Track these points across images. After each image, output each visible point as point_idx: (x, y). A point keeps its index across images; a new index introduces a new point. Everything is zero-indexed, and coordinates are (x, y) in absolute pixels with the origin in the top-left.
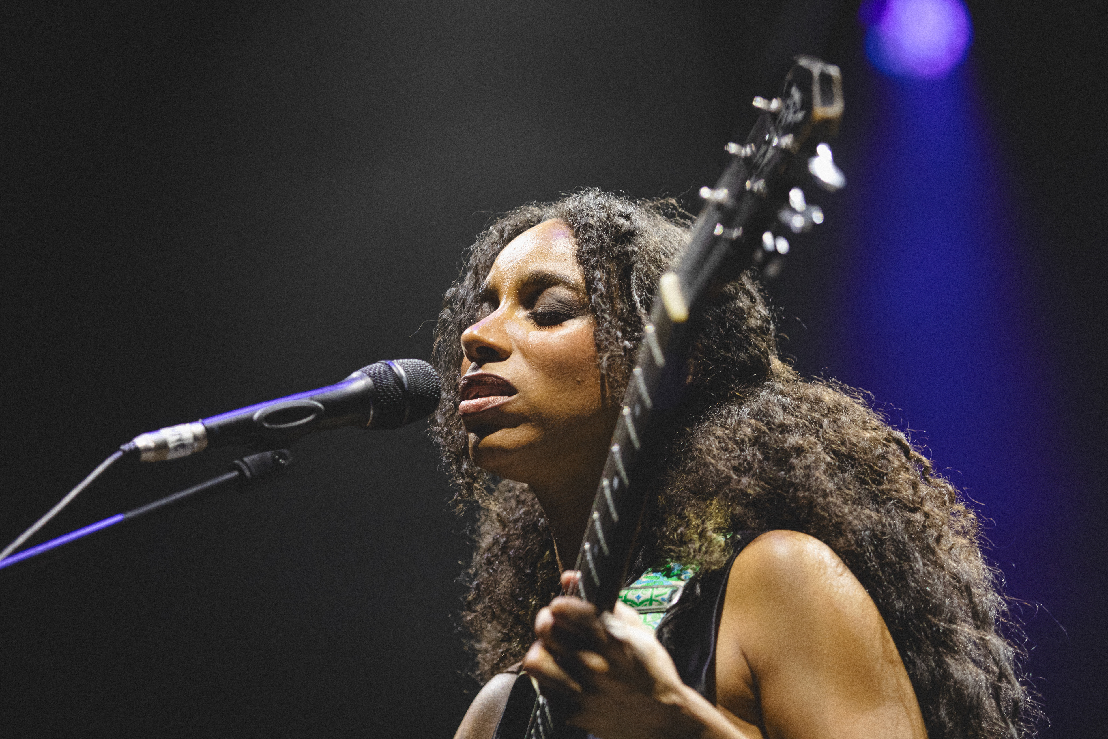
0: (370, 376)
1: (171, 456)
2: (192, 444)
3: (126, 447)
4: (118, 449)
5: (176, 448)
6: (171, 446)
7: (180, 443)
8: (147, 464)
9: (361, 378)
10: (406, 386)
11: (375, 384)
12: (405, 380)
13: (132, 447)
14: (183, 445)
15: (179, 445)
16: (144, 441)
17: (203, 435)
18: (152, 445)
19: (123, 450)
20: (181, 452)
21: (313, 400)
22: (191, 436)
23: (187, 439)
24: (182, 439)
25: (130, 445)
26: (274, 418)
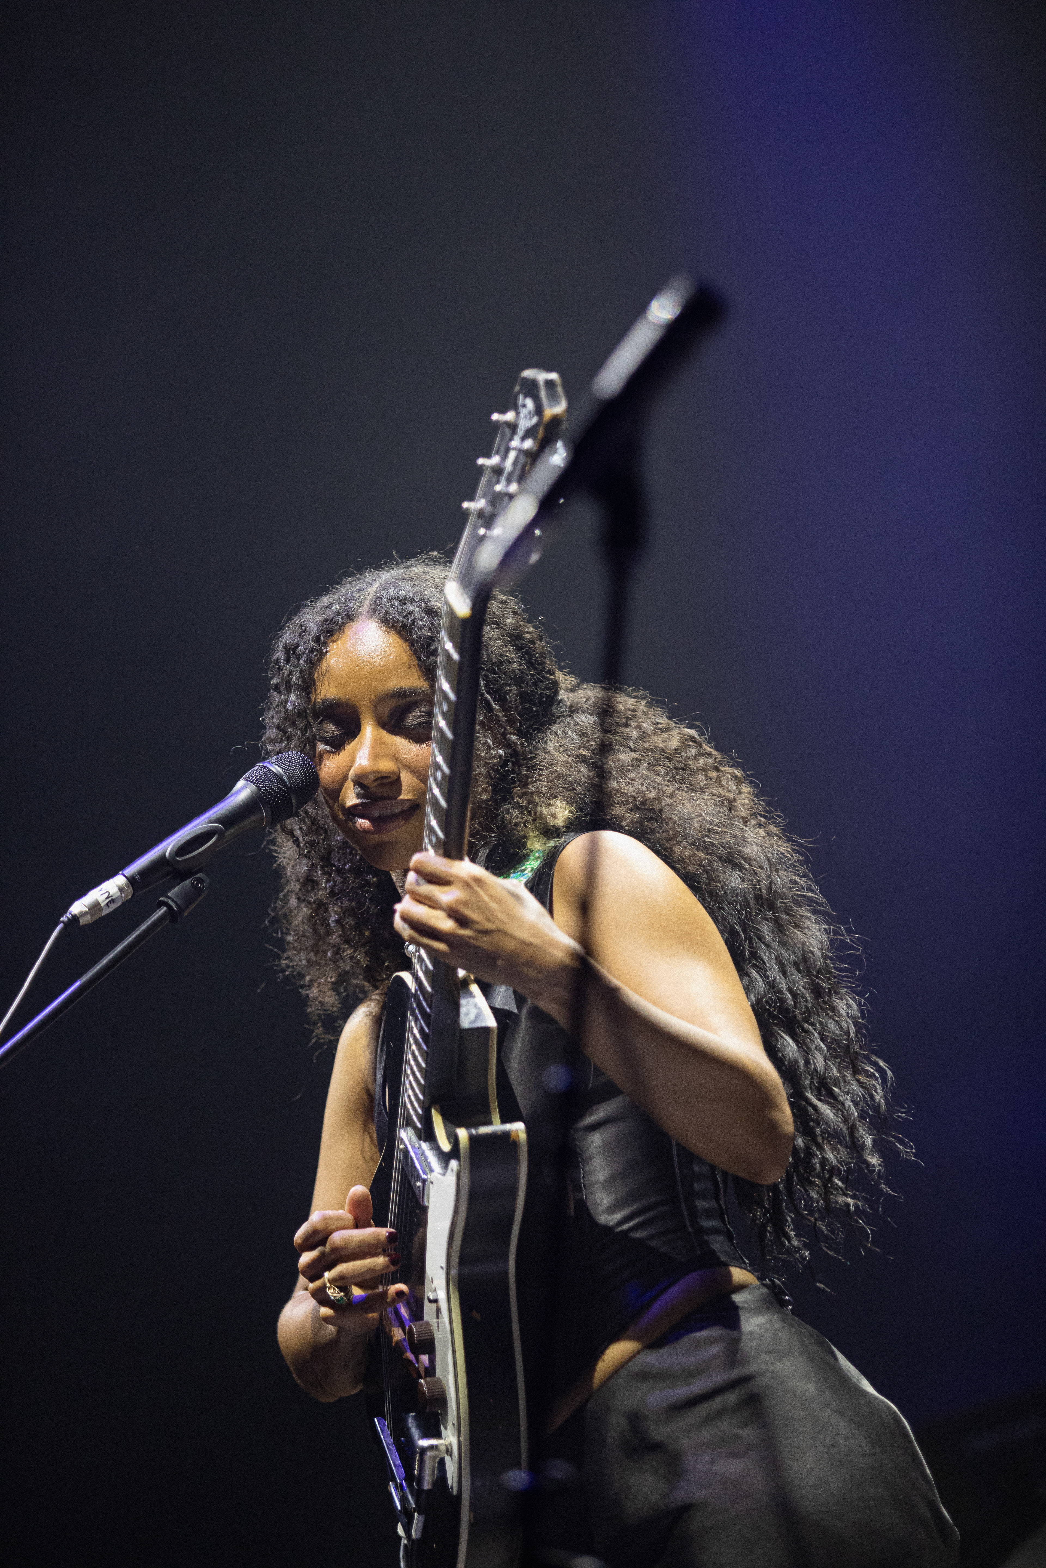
0: (253, 783)
1: (105, 912)
2: (120, 897)
3: (64, 918)
4: (57, 923)
5: (108, 904)
6: (102, 905)
7: (110, 899)
9: (246, 786)
10: (287, 782)
11: (260, 789)
12: (283, 777)
13: (70, 916)
14: (113, 900)
15: (110, 902)
16: (78, 907)
17: (127, 885)
18: (86, 909)
19: (63, 922)
20: (113, 907)
21: (211, 822)
22: (117, 889)
23: (115, 894)
24: (110, 895)
25: (68, 915)
26: (183, 849)
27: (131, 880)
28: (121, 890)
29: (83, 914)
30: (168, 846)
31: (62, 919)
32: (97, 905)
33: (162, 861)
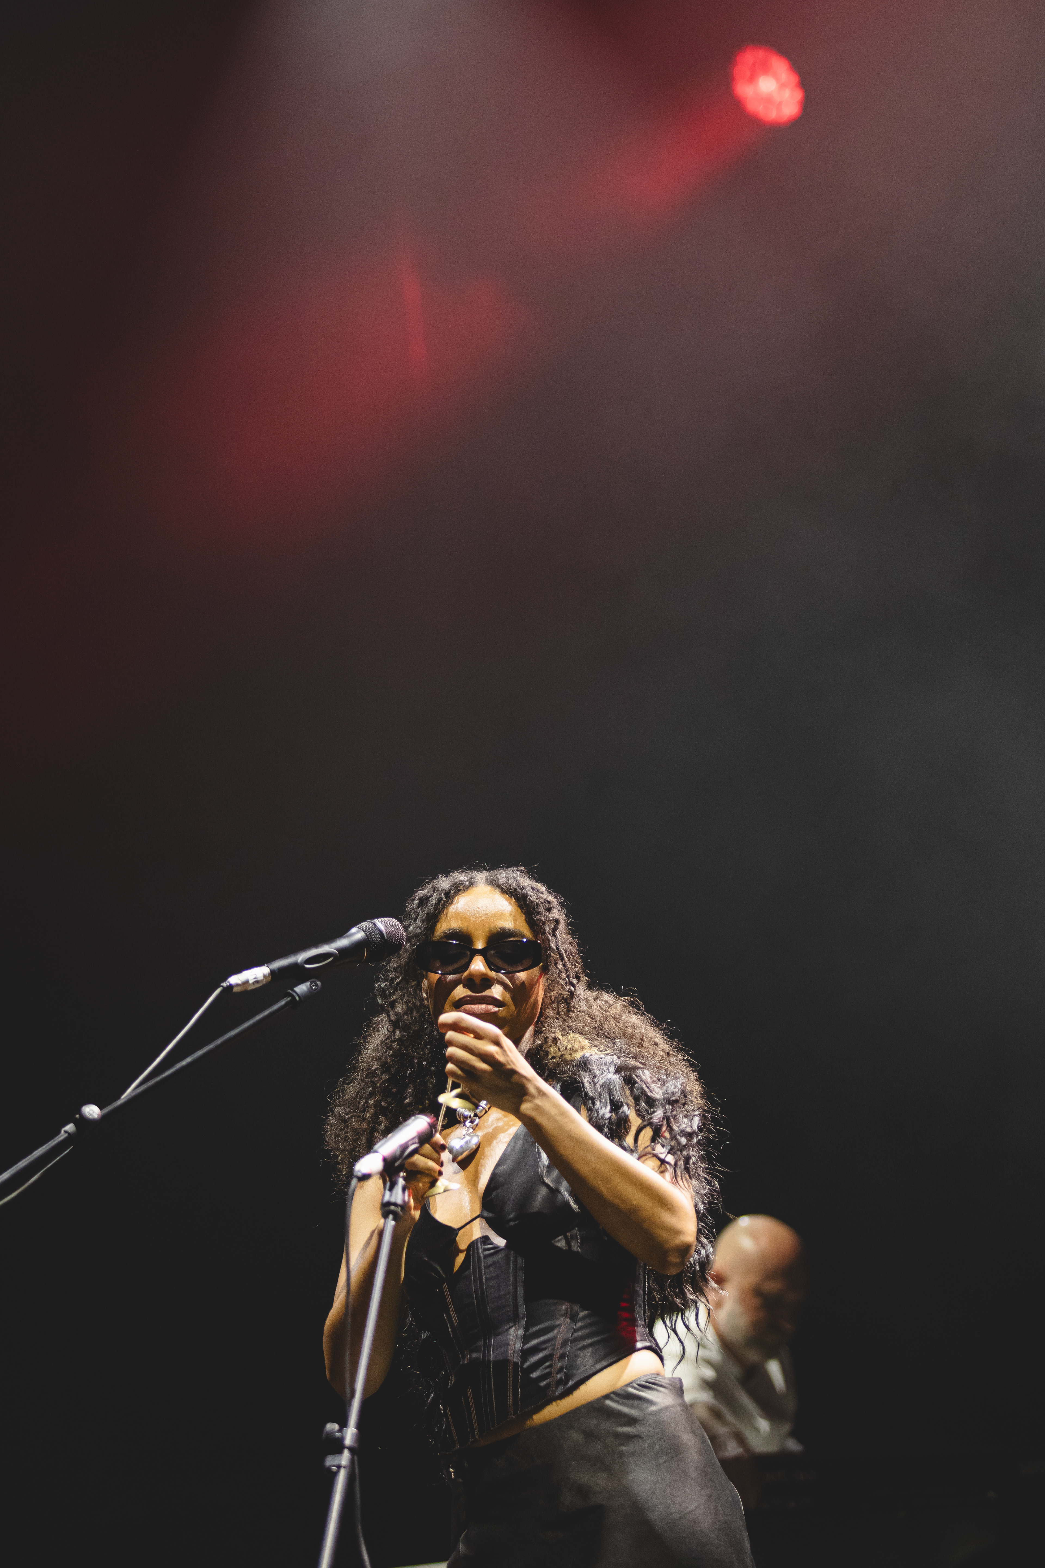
0: (364, 931)
1: (251, 988)
2: (262, 981)
3: (224, 984)
4: (219, 986)
5: (254, 983)
6: (251, 982)
7: (256, 980)
8: (237, 993)
9: (358, 932)
10: (385, 936)
11: (367, 936)
12: (384, 933)
13: (228, 984)
14: (258, 981)
16: (234, 980)
17: (269, 974)
18: (239, 982)
19: (222, 986)
20: (257, 986)
21: (333, 948)
22: (262, 975)
23: (262, 978)
24: (257, 977)
25: (227, 982)
26: (310, 961)
27: (272, 972)
28: (265, 976)
29: (237, 985)
31: (222, 984)
32: (247, 982)
33: (295, 966)
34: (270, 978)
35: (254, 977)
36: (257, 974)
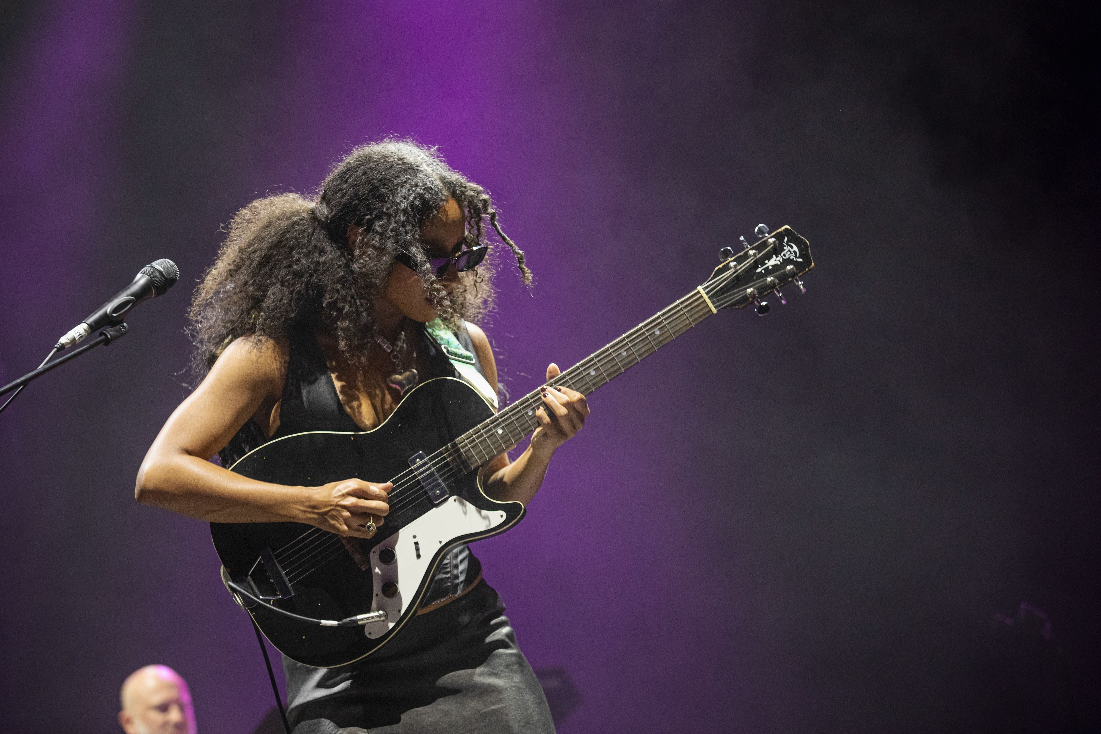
0: (146, 275)
1: (78, 342)
4: (53, 347)
5: (79, 339)
6: (77, 339)
7: (80, 336)
9: (142, 277)
10: (163, 273)
11: (150, 278)
12: (161, 271)
13: (60, 344)
14: (82, 336)
15: (80, 337)
16: (64, 340)
17: (88, 328)
18: (69, 341)
19: (56, 347)
20: (81, 339)
21: (128, 296)
22: (83, 331)
23: (83, 333)
24: (81, 333)
25: (59, 343)
26: (116, 310)
27: (90, 326)
28: (85, 330)
29: (67, 343)
30: (109, 308)
31: (56, 346)
32: (74, 339)
33: (105, 316)
34: (90, 331)
35: (79, 334)
36: (79, 330)
